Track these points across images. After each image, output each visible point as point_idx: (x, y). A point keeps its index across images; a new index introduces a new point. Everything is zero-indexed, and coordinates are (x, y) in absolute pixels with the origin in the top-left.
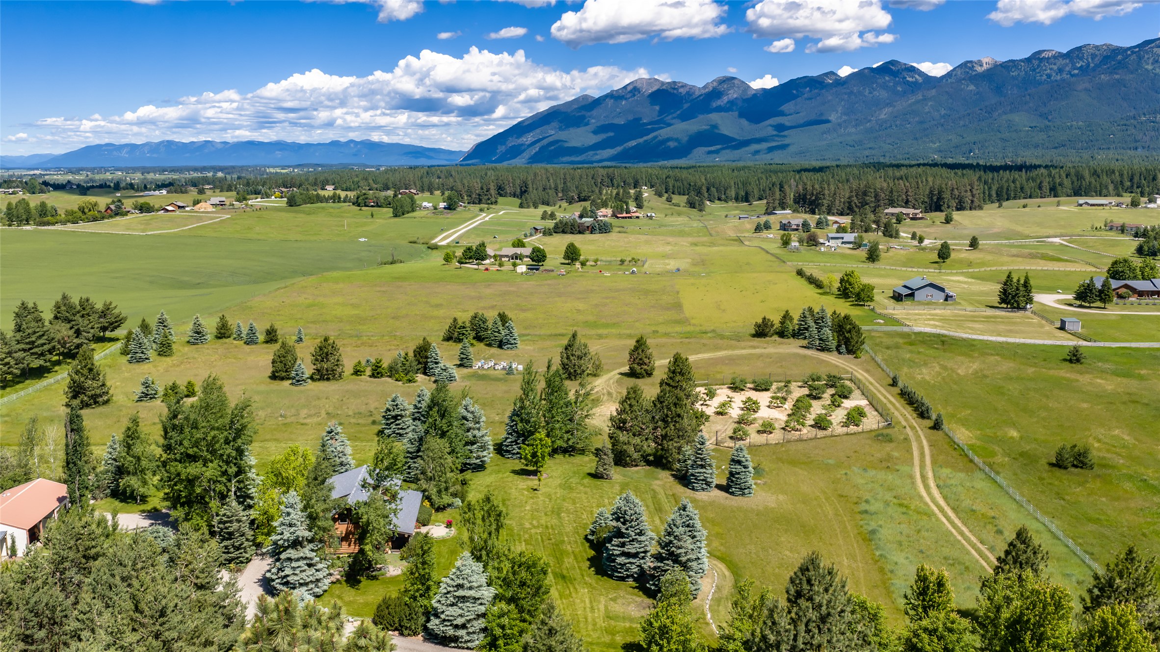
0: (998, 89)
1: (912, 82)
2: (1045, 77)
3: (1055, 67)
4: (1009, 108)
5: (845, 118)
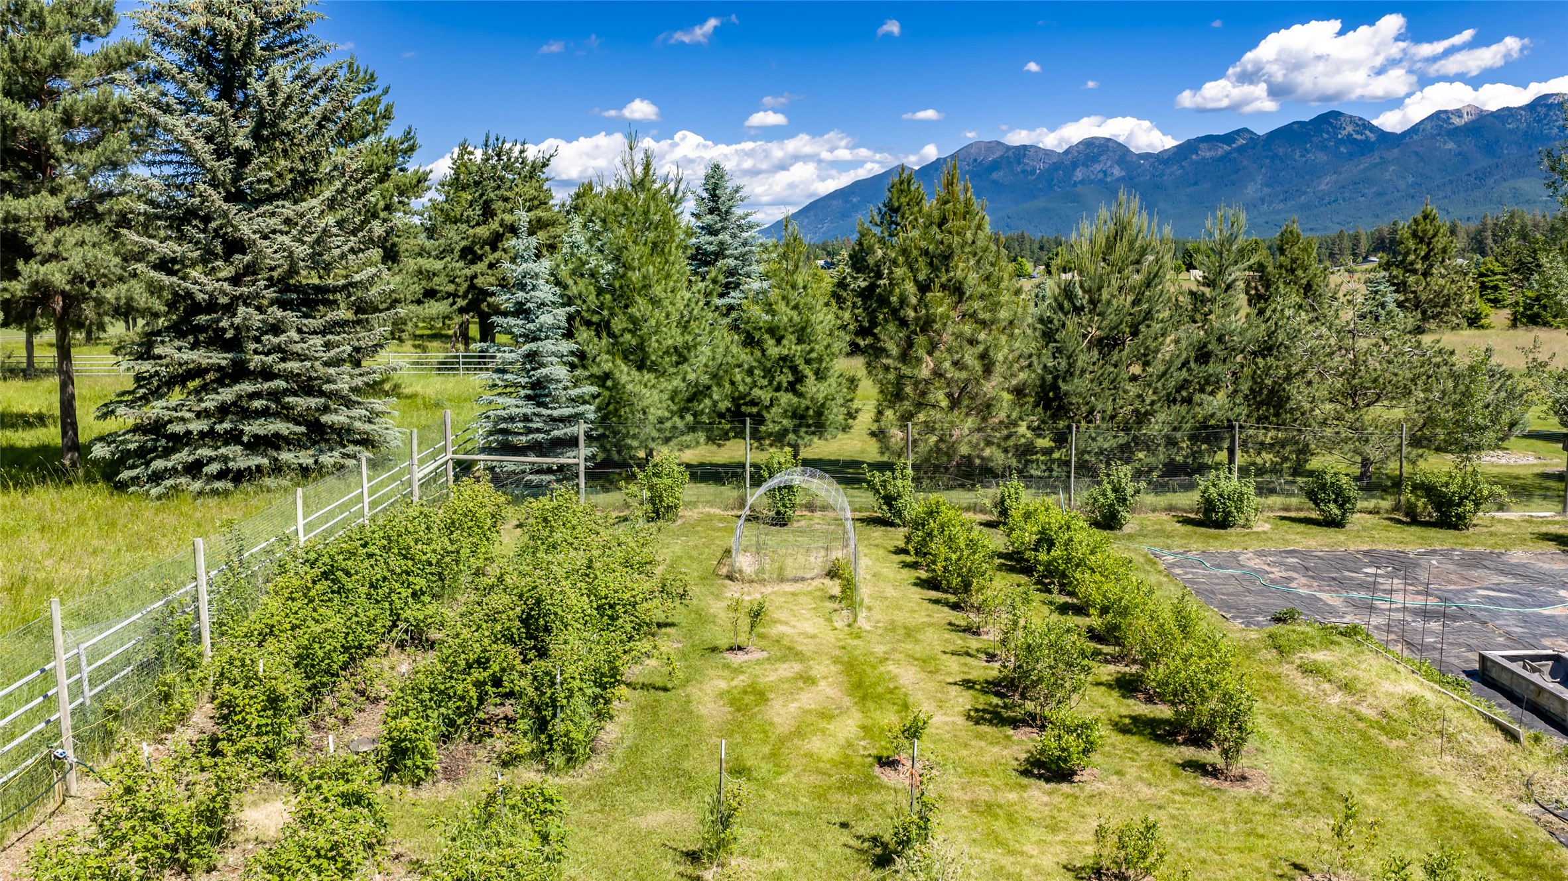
0: (1490, 149)
1: (1361, 141)
2: (1556, 130)
4: (1511, 171)
5: (1267, 190)
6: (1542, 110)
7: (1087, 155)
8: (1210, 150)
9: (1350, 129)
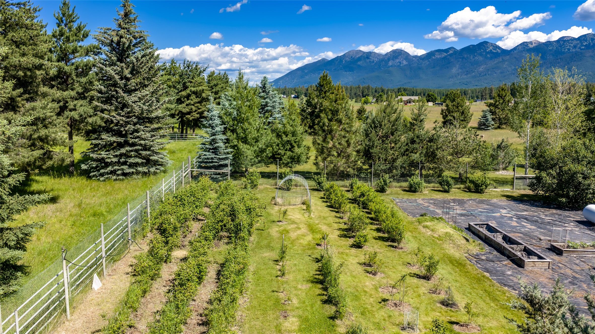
0: (542, 56)
1: (495, 52)
2: (567, 50)
3: (572, 45)
4: (550, 65)
5: (460, 70)
6: (562, 43)
7: (394, 56)
8: (439, 55)
9: (491, 48)
